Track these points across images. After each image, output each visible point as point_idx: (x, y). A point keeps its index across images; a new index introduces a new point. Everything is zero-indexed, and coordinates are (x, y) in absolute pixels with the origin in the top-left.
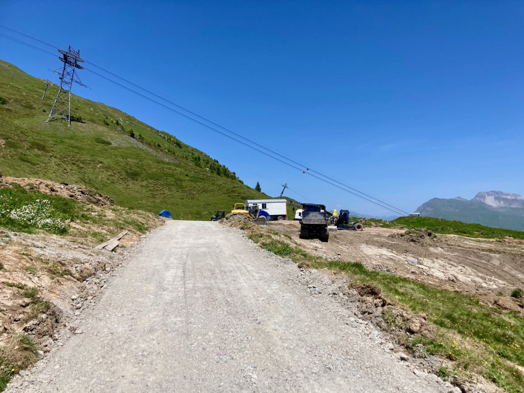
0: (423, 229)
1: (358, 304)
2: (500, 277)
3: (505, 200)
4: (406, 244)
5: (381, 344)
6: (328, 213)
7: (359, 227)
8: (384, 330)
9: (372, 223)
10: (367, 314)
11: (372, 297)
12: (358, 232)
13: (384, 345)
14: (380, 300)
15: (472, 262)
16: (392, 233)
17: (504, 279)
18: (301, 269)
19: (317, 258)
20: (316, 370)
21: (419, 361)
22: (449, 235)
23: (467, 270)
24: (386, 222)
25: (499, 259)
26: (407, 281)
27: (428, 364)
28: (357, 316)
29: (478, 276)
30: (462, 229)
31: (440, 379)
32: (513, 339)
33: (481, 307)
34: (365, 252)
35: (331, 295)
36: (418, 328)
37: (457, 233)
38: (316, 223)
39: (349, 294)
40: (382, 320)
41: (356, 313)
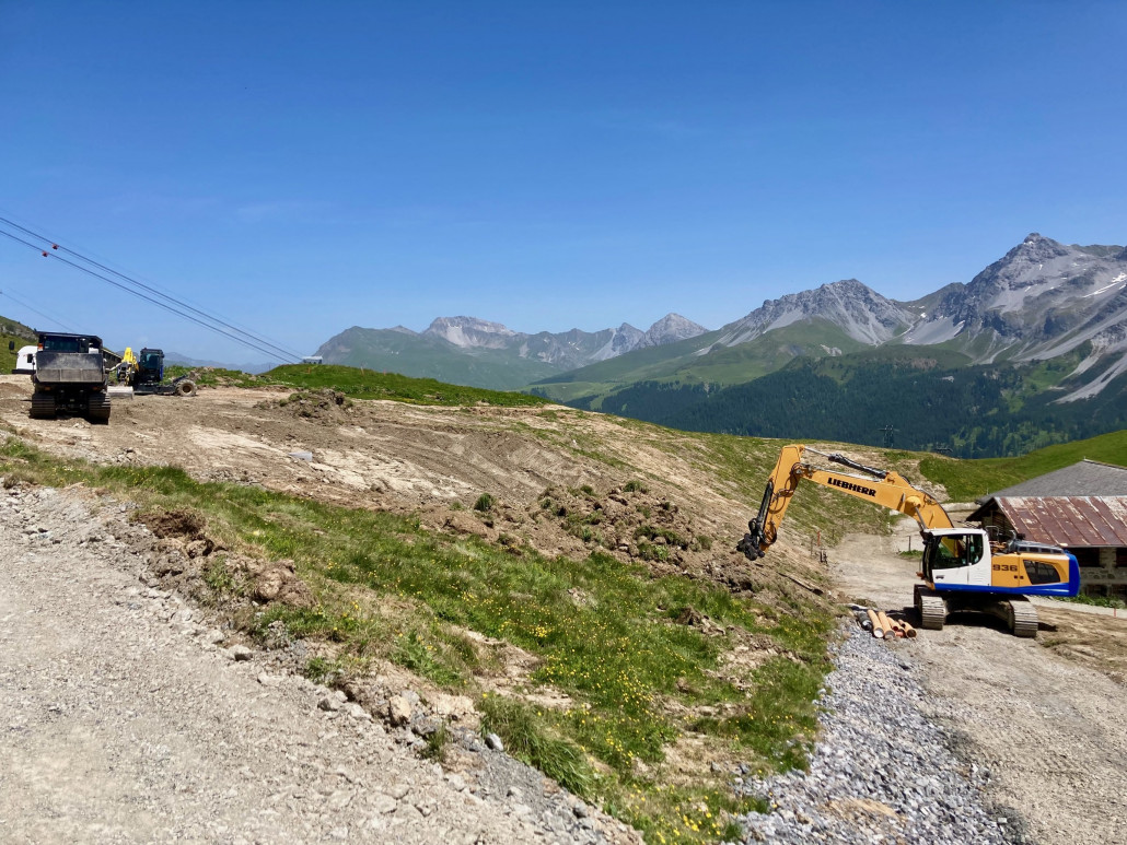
0: (326, 391)
1: (149, 555)
2: (464, 476)
3: (480, 334)
4: (289, 423)
5: (196, 634)
6: (109, 356)
7: (187, 388)
8: (205, 604)
9: (218, 378)
10: (169, 575)
11: (183, 538)
12: (184, 399)
13: (202, 635)
14: (199, 542)
15: (418, 453)
16: (262, 401)
17: (471, 480)
18: (12, 491)
19: (70, 462)
20: (20, 720)
21: (273, 655)
22: (378, 402)
23: (407, 467)
24: (250, 375)
25: (463, 444)
26: (284, 498)
27: (289, 658)
28: (146, 582)
29: (427, 478)
30: (403, 390)
31: (309, 683)
32: (467, 585)
33: (422, 535)
34: (199, 443)
35: (84, 544)
36: (276, 590)
37: (392, 396)
38: (77, 380)
39: (130, 536)
40: (203, 583)
41: (144, 577)
